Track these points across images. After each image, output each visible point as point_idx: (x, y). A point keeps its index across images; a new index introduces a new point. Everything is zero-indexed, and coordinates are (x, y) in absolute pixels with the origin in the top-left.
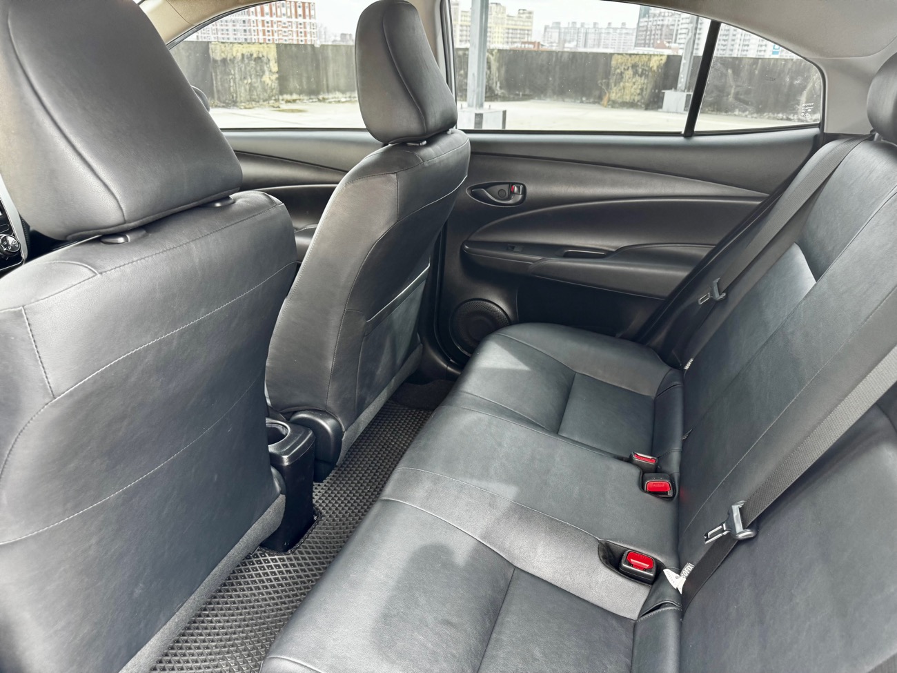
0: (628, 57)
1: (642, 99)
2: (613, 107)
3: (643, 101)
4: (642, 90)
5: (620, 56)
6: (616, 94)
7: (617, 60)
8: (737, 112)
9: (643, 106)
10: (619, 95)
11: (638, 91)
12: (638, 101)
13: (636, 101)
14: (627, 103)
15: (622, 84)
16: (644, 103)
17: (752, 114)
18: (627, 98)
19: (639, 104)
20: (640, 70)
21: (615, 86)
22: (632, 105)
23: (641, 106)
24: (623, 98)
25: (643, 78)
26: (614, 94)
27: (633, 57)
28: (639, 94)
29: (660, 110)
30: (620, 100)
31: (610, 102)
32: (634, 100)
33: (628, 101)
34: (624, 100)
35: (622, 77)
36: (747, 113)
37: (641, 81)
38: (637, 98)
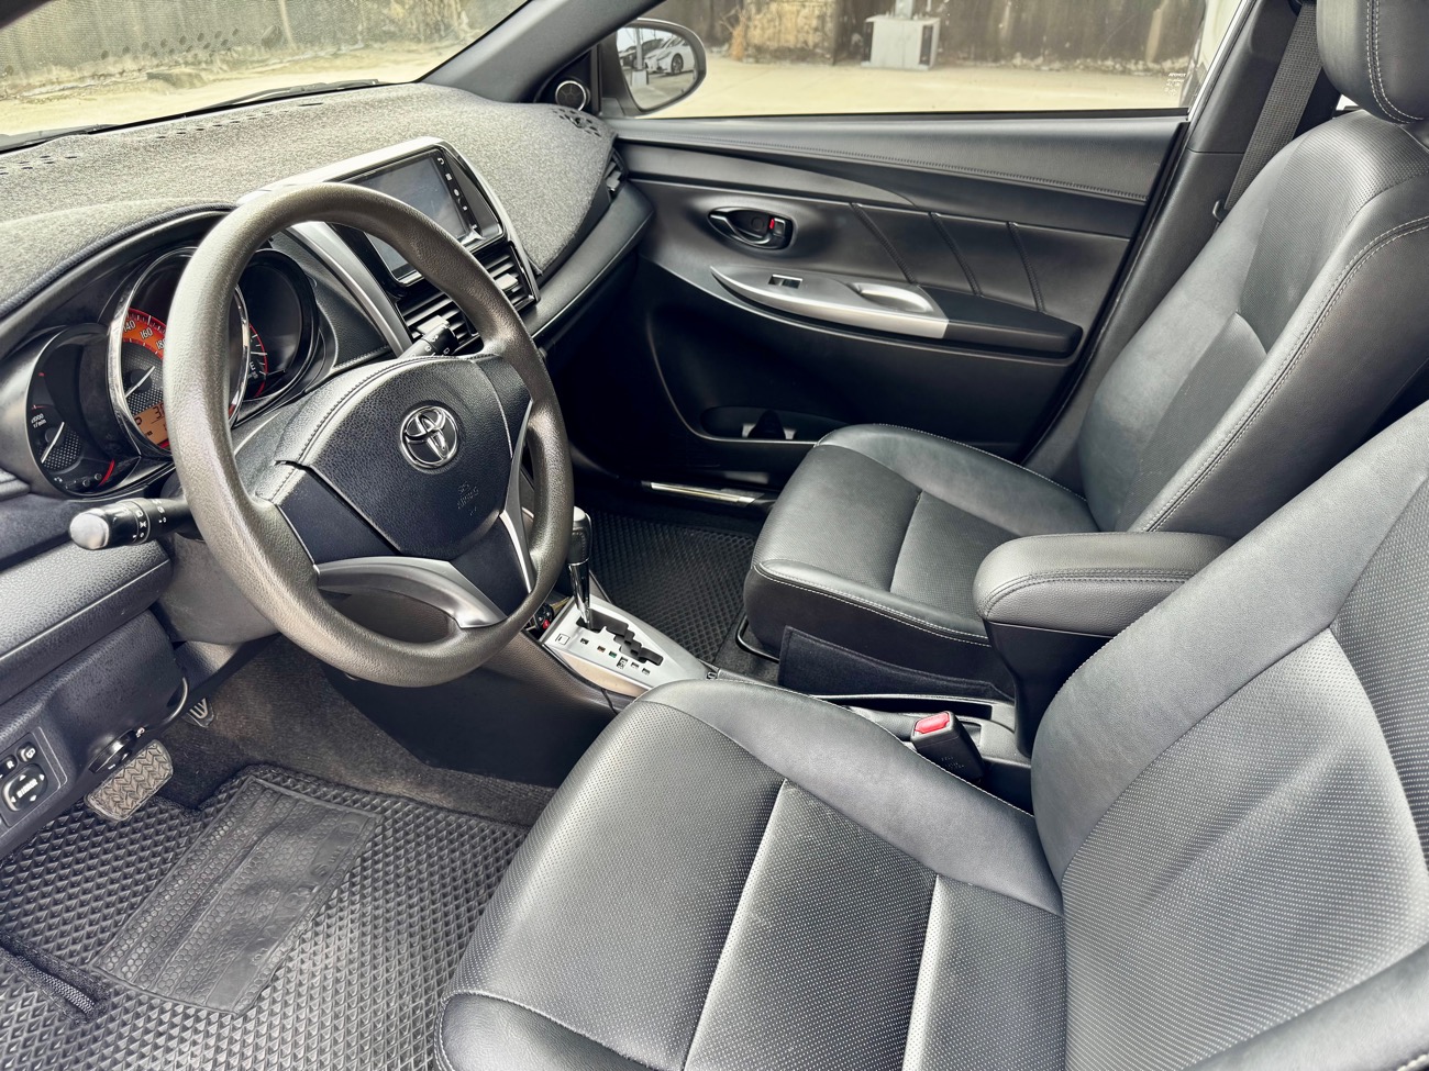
1: (823, 40)
2: (757, 61)
3: (826, 44)
4: (822, 18)
6: (763, 29)
8: (1018, 60)
9: (828, 56)
10: (770, 32)
11: (814, 23)
12: (816, 46)
13: (811, 44)
14: (790, 50)
15: (774, 7)
16: (828, 50)
17: (1050, 62)
18: (790, 40)
19: (818, 51)
21: (759, 11)
22: (801, 55)
23: (823, 56)
24: (779, 41)
26: (759, 27)
28: (816, 30)
29: (865, 64)
30: (773, 45)
31: (751, 51)
32: (806, 43)
33: (792, 47)
34: (783, 43)
36: (1040, 60)
38: (812, 39)
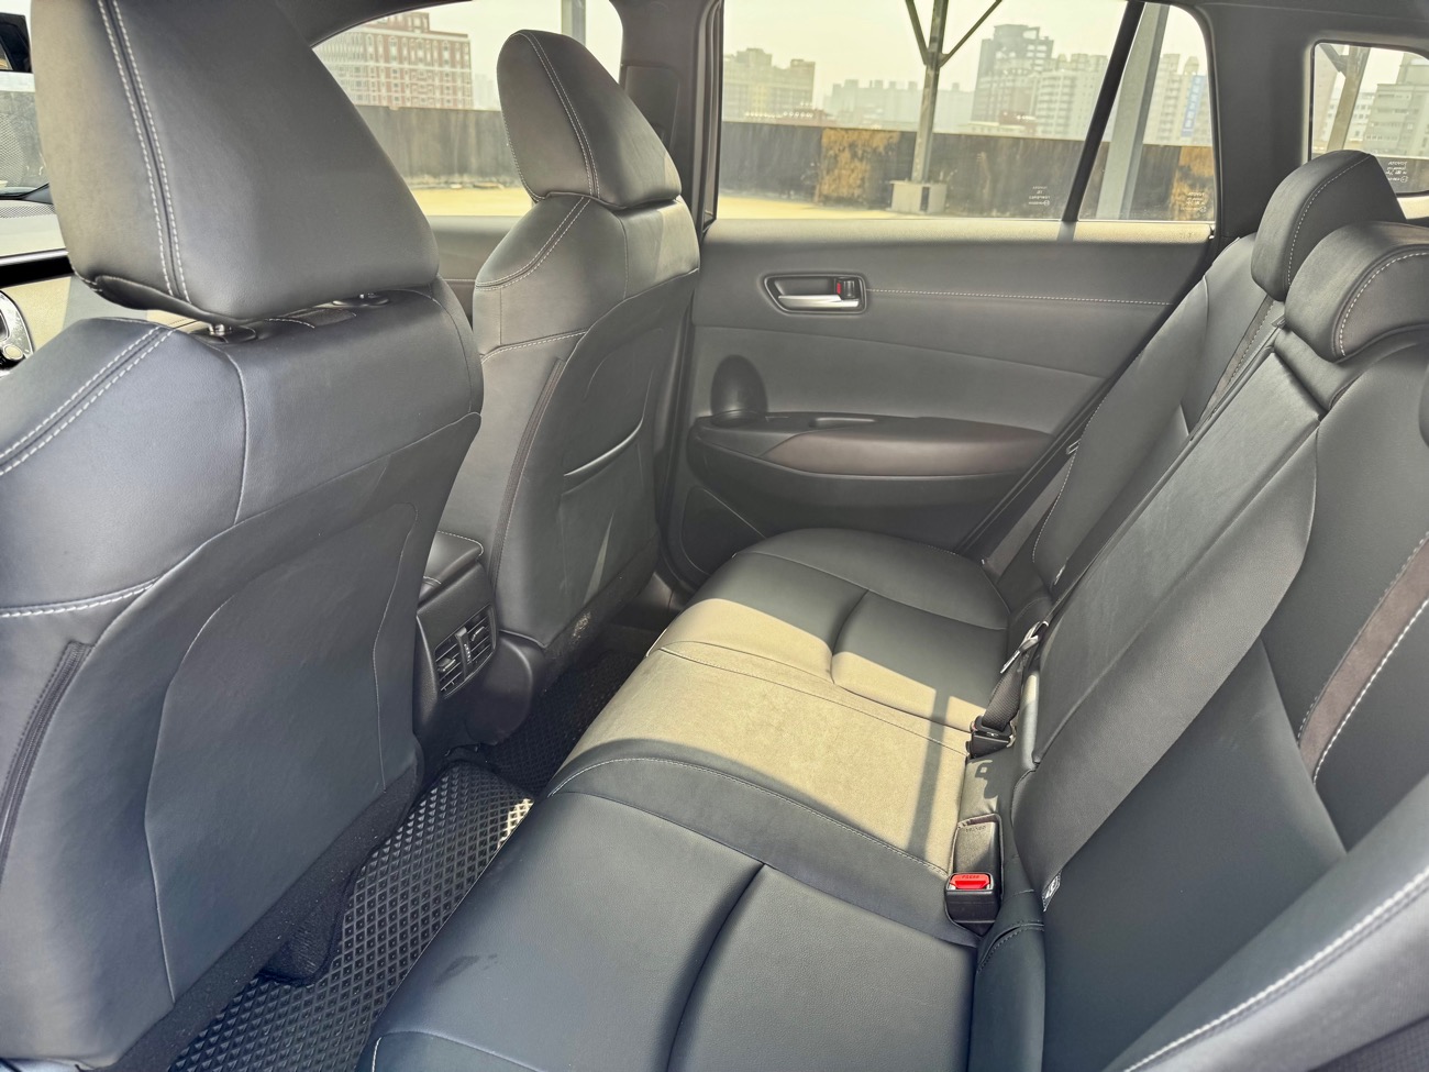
0: (843, 133)
1: (863, 193)
2: (826, 205)
3: (865, 196)
4: (863, 179)
5: (832, 132)
6: (830, 185)
7: (830, 138)
9: (866, 203)
10: (833, 187)
11: (859, 182)
12: (859, 197)
13: (856, 195)
14: (843, 198)
15: (836, 172)
16: (866, 199)
18: (844, 192)
19: (860, 200)
20: (860, 152)
21: (828, 173)
22: (850, 202)
23: (863, 203)
24: (838, 192)
25: (864, 162)
26: (826, 187)
27: (850, 132)
28: (859, 187)
29: (888, 209)
30: (835, 195)
31: (822, 198)
32: (853, 194)
34: (841, 195)
35: (836, 161)
37: (862, 167)
38: (857, 192)
